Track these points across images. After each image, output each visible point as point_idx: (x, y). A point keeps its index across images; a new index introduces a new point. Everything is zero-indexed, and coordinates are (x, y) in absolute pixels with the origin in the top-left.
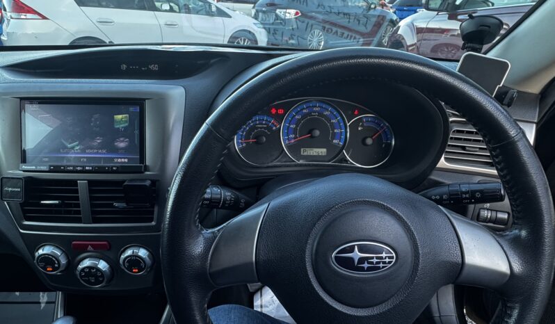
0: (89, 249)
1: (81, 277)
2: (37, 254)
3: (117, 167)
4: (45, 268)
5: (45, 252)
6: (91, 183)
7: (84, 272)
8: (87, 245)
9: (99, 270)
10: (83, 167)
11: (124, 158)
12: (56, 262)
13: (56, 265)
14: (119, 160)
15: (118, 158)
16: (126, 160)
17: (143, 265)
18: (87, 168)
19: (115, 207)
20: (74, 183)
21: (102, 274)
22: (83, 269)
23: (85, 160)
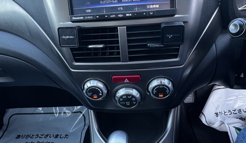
0: (125, 81)
1: (119, 102)
2: (86, 87)
3: (153, 12)
4: (92, 97)
5: (92, 85)
6: (129, 28)
7: (123, 98)
8: (124, 79)
9: (133, 96)
10: (124, 14)
11: (156, 4)
12: (101, 92)
13: (101, 94)
14: (151, 6)
15: (150, 5)
16: (157, 6)
17: (167, 91)
18: (127, 15)
19: (149, 47)
20: (115, 29)
21: (136, 99)
22: (122, 97)
23: (122, 8)
